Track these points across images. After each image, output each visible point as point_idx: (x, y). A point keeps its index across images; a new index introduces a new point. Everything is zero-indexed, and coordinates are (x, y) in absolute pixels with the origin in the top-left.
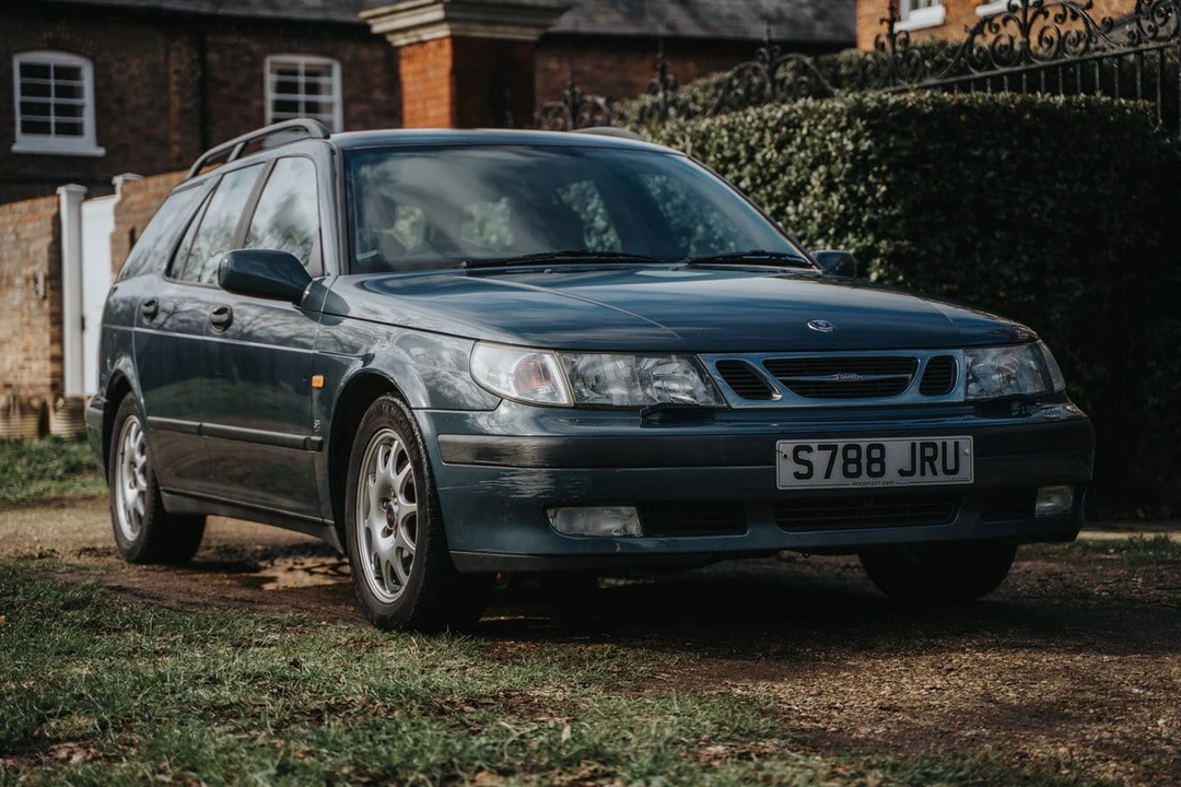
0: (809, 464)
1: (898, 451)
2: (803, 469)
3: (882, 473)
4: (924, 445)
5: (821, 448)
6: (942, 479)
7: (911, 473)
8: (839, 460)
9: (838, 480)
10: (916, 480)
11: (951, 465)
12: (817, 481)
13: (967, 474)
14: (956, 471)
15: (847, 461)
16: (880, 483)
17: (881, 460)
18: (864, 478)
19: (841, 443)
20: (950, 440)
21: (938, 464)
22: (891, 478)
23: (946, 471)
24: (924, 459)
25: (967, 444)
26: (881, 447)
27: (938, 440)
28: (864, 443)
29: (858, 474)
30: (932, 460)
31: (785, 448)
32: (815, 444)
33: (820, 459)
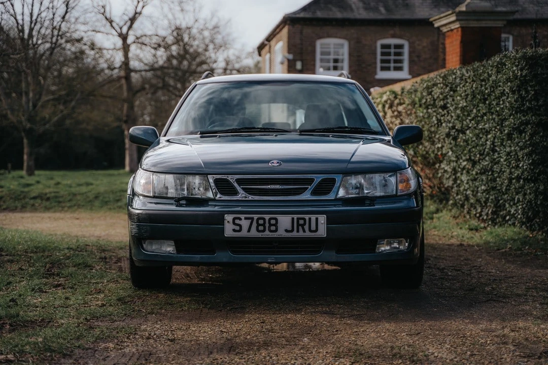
0: (240, 226)
1: (285, 221)
2: (237, 228)
3: (276, 230)
4: (298, 219)
5: (246, 218)
6: (308, 234)
7: (292, 231)
8: (255, 224)
9: (254, 233)
10: (295, 234)
11: (313, 227)
12: (244, 233)
13: (322, 232)
14: (316, 230)
15: (258, 225)
16: (275, 235)
17: (276, 225)
18: (267, 233)
19: (256, 217)
20: (313, 217)
21: (306, 227)
22: (281, 233)
23: (310, 231)
24: (298, 225)
25: (322, 219)
26: (276, 219)
27: (307, 217)
28: (267, 217)
29: (264, 231)
30: (303, 226)
31: (229, 218)
32: (243, 217)
33: (245, 224)
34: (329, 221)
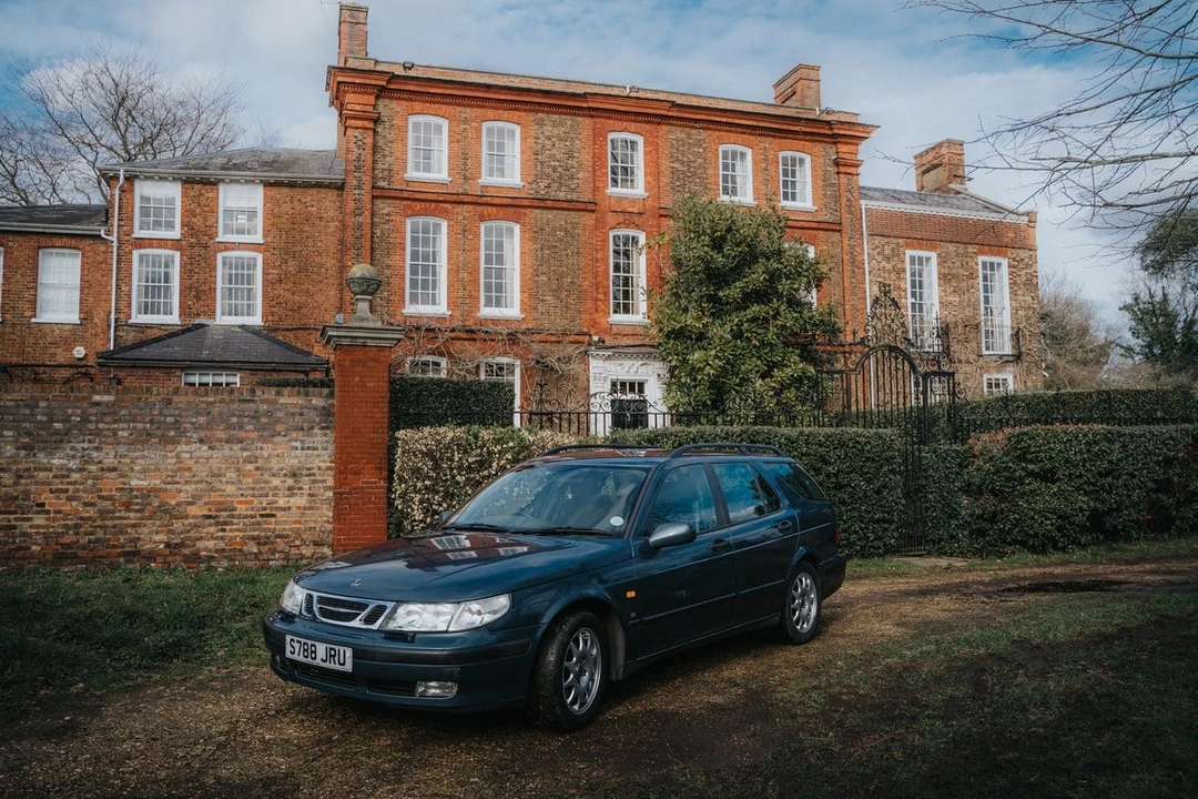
0: (294, 648)
1: (321, 649)
2: (292, 650)
3: (315, 658)
4: (331, 649)
5: (297, 641)
6: (338, 667)
7: (325, 661)
8: (302, 649)
9: (301, 658)
10: (327, 665)
11: (342, 661)
12: (295, 657)
13: (348, 667)
14: (343, 664)
15: (305, 650)
16: (315, 663)
17: (315, 652)
18: (309, 659)
19: (303, 641)
20: (342, 649)
21: (336, 658)
22: (318, 662)
23: (340, 664)
24: (331, 656)
25: (349, 653)
26: (316, 646)
27: (337, 648)
28: (310, 642)
29: (307, 657)
30: (334, 656)
31: (288, 638)
32: (296, 639)
33: (297, 645)
34: (356, 656)
